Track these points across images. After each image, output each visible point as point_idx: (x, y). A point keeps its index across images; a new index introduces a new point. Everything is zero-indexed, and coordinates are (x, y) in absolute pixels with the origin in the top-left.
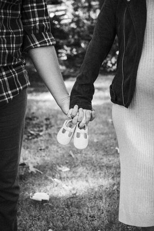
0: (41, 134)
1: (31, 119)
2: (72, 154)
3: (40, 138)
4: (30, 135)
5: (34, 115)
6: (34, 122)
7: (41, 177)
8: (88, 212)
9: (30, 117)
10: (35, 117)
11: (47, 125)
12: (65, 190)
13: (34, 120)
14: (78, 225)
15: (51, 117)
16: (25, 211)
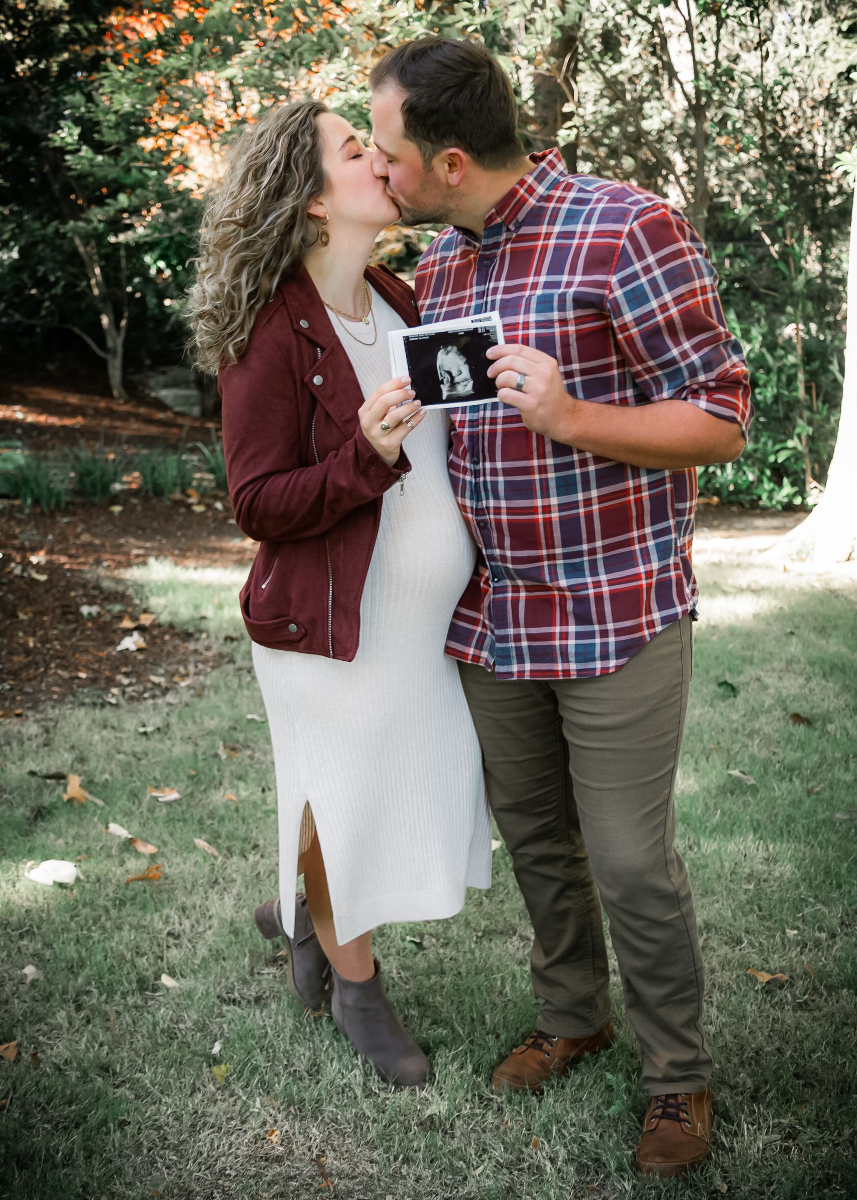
0: (183, 684)
1: (187, 637)
2: (221, 751)
3: (170, 698)
5: (202, 625)
6: (191, 646)
8: (166, 922)
10: (200, 631)
13: (197, 640)
14: (120, 959)
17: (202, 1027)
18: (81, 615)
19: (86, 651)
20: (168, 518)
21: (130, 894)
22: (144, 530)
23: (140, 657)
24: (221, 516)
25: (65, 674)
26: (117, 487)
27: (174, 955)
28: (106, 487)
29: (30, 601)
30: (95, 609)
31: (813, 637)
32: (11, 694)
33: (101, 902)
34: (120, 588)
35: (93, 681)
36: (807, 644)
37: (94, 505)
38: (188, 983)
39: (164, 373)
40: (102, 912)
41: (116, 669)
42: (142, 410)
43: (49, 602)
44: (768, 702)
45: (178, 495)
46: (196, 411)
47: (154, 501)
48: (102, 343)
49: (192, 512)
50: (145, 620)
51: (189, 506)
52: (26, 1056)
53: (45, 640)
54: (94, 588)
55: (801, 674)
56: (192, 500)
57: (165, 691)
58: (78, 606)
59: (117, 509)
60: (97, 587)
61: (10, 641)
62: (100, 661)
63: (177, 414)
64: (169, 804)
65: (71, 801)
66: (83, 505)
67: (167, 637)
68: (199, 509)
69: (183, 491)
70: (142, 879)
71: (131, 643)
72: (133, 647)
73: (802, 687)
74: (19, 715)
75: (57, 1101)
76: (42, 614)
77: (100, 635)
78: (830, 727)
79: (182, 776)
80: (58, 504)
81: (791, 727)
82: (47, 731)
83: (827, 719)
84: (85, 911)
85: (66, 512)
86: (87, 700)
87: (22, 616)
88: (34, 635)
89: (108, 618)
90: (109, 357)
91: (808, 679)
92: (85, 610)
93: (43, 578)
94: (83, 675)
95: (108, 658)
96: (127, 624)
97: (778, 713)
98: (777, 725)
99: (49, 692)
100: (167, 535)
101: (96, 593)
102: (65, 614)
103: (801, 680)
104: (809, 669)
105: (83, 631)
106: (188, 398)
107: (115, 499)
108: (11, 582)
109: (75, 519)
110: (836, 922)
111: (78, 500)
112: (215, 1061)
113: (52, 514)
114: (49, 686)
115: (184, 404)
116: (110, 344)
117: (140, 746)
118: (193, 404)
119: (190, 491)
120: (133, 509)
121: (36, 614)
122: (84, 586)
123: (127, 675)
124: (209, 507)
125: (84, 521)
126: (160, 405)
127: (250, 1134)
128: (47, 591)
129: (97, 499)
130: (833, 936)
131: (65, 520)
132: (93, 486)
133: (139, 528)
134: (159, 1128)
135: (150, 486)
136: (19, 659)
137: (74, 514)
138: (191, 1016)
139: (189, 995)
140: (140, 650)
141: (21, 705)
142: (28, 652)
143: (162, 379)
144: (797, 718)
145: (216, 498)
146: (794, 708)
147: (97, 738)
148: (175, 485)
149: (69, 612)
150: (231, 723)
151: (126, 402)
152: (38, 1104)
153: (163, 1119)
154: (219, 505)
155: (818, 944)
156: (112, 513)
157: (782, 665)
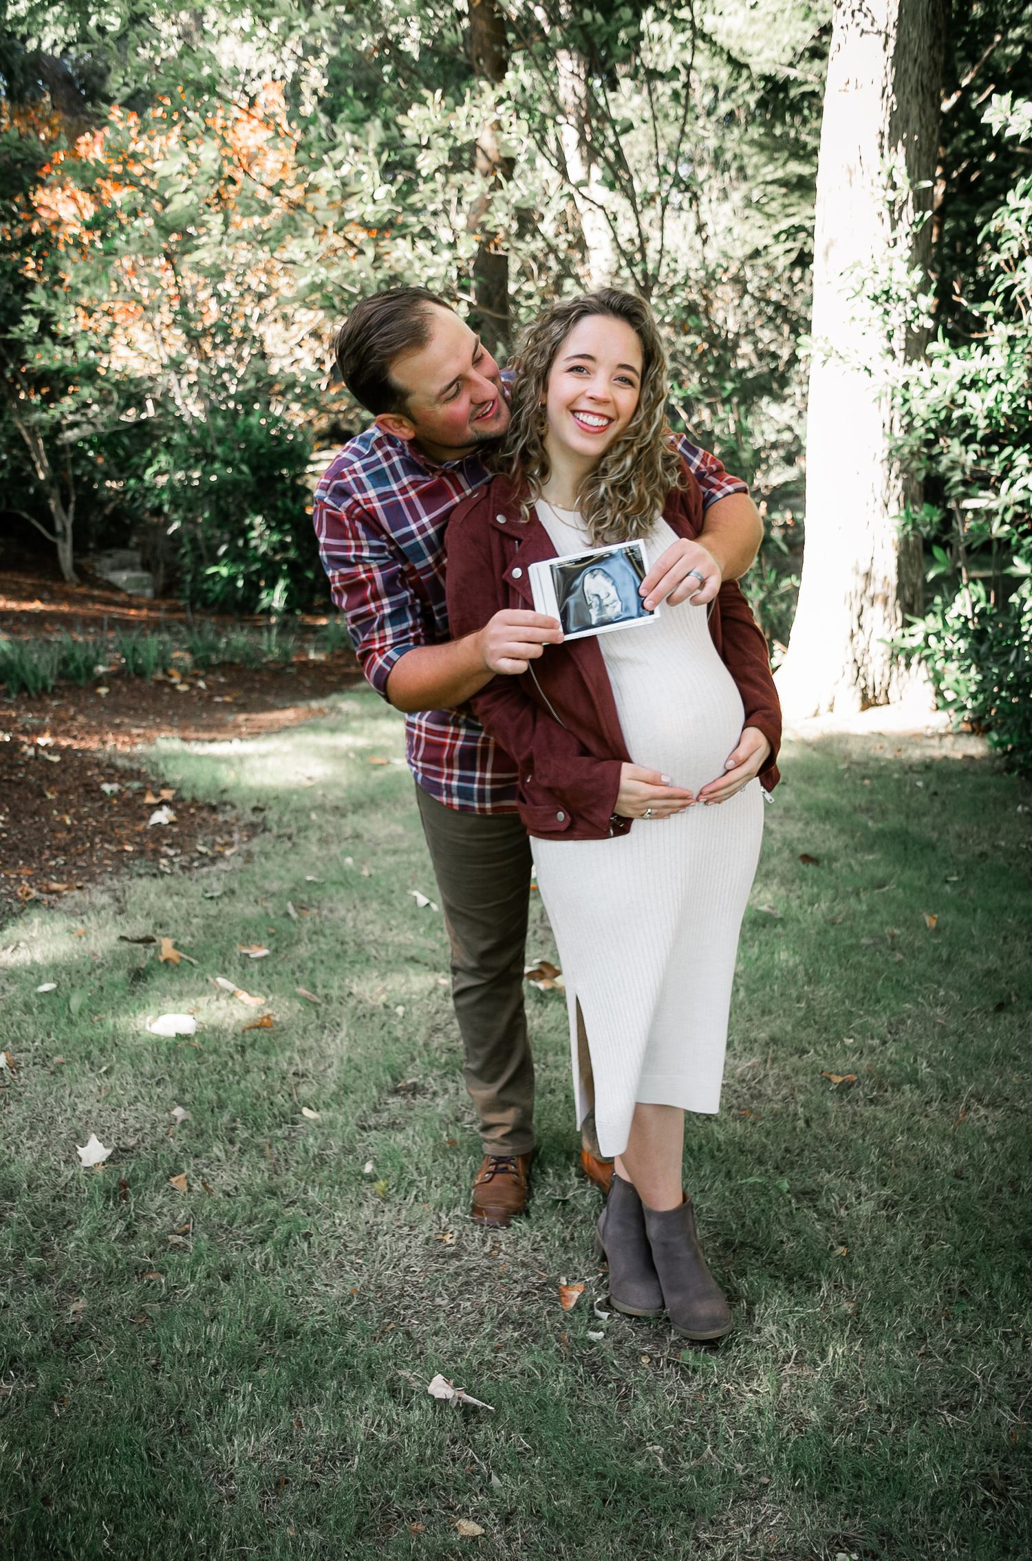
0: (228, 853)
1: (213, 809)
2: (291, 911)
3: (221, 865)
4: (196, 855)
5: (226, 797)
6: (221, 818)
7: (191, 974)
8: (290, 1063)
9: (214, 803)
10: (225, 804)
11: (253, 826)
12: (247, 1007)
13: (224, 812)
14: (258, 1097)
15: (272, 803)
16: (126, 1062)
17: (350, 1151)
18: (104, 792)
19: (121, 826)
20: (156, 697)
21: (249, 1040)
22: (135, 710)
23: (175, 830)
24: (206, 694)
25: (112, 848)
26: (101, 669)
27: (305, 1091)
28: (89, 670)
29: (52, 782)
30: (115, 787)
31: (803, 786)
32: (66, 869)
33: (224, 1048)
34: (136, 766)
35: (141, 853)
36: (799, 793)
37: (80, 688)
38: (327, 1115)
39: (110, 556)
40: (226, 1058)
41: (157, 841)
42: (96, 593)
43: (69, 781)
44: (776, 845)
45: (160, 676)
46: (149, 592)
47: (137, 682)
48: (51, 529)
49: (177, 691)
50: (167, 794)
51: (173, 686)
52: (197, 1187)
53: (78, 817)
54: (108, 766)
55: (799, 820)
56: (176, 680)
57: (213, 860)
58: (98, 785)
59: (103, 691)
60: (111, 766)
61: (48, 819)
62: (139, 834)
63: (130, 596)
64: (258, 960)
65: (166, 961)
66: (69, 688)
67: (192, 811)
68: (183, 688)
69: (165, 671)
70: (258, 1027)
71: (162, 816)
72: (165, 821)
73: (802, 831)
74: (80, 888)
75: (238, 1222)
76: (67, 792)
77: (128, 811)
78: (836, 865)
79: (264, 934)
80: (45, 688)
81: (803, 867)
82: (118, 900)
83: (832, 859)
84: (212, 1058)
85: (54, 696)
86: (142, 871)
87: (49, 796)
88: (67, 812)
89: (129, 794)
90: (59, 542)
91: (807, 823)
92: (107, 788)
93: (56, 759)
94: (129, 848)
95: (146, 832)
96: (150, 799)
97: (786, 854)
98: (788, 866)
99: (100, 864)
100: (159, 714)
101: (111, 771)
102: (88, 792)
103: (800, 825)
104: (805, 815)
105: (110, 808)
106: (140, 580)
107: (99, 682)
108: (27, 764)
109: (64, 702)
110: (884, 1030)
111: (63, 683)
112: (372, 1179)
113: (40, 698)
114: (100, 860)
115: (137, 586)
116: (59, 528)
117: (212, 909)
118: (145, 587)
119: (172, 671)
120: (118, 692)
121: (61, 793)
122: (98, 765)
123: (170, 846)
124: (192, 686)
125: (76, 705)
126: (113, 588)
127: (421, 1238)
128: (64, 771)
129: (82, 682)
130: (884, 1043)
131: (55, 703)
132: (77, 669)
133: (130, 708)
134: (339, 1237)
135: (131, 667)
136: (62, 835)
137: (62, 697)
138: (336, 1144)
139: (332, 1123)
140: (171, 823)
141: (79, 877)
142: (69, 829)
143: (108, 562)
144: (806, 858)
145: (197, 677)
146: (802, 849)
147: (169, 905)
148: (156, 665)
149: (91, 791)
150: (292, 885)
151: (79, 586)
152: (221, 1226)
153: (340, 1230)
154: (202, 684)
155: (872, 1050)
156: (99, 695)
157: (781, 812)
